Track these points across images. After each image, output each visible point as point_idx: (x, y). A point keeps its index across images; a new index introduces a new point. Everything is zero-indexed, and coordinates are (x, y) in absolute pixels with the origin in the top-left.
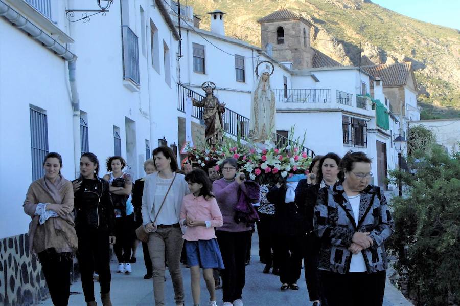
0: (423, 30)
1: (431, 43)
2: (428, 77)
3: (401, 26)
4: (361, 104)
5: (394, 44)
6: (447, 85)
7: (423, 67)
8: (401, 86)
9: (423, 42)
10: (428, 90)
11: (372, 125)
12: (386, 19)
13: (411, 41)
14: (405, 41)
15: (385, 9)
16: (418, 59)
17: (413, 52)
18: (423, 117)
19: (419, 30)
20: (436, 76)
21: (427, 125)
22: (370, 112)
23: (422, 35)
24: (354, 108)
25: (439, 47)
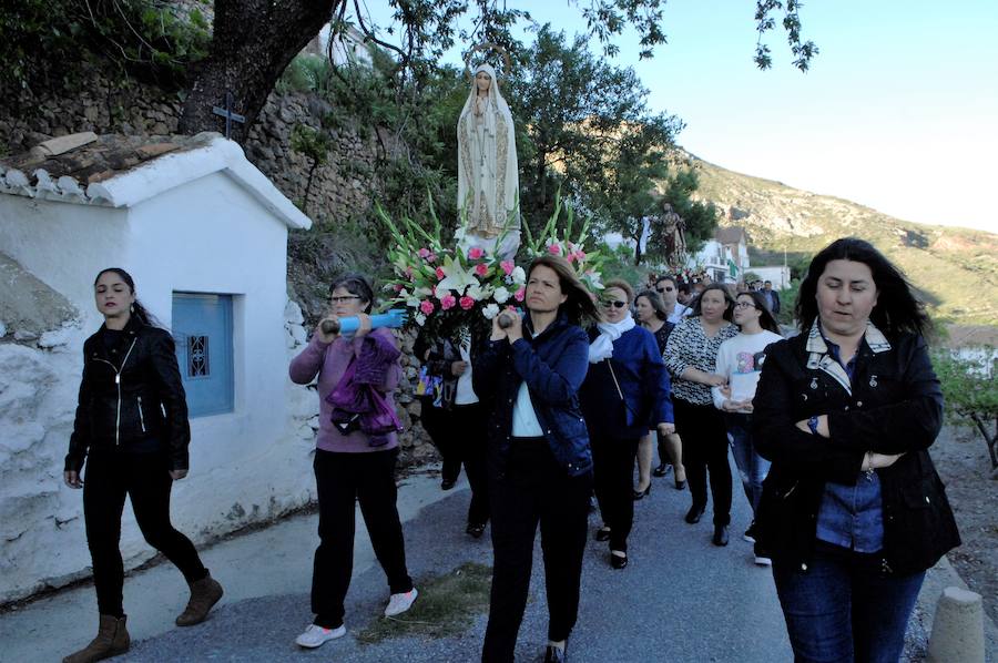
0: (747, 182)
1: (754, 195)
2: (752, 225)
3: (727, 179)
4: (722, 263)
5: (721, 195)
6: (768, 232)
7: (747, 216)
8: (736, 243)
9: (748, 194)
10: (751, 236)
11: (727, 274)
12: (714, 174)
13: (736, 193)
14: (731, 193)
15: (713, 165)
16: (742, 209)
17: (738, 203)
18: (753, 265)
19: (744, 182)
20: (758, 223)
21: (757, 271)
22: (727, 267)
23: (746, 187)
24: (718, 265)
25: (762, 197)
